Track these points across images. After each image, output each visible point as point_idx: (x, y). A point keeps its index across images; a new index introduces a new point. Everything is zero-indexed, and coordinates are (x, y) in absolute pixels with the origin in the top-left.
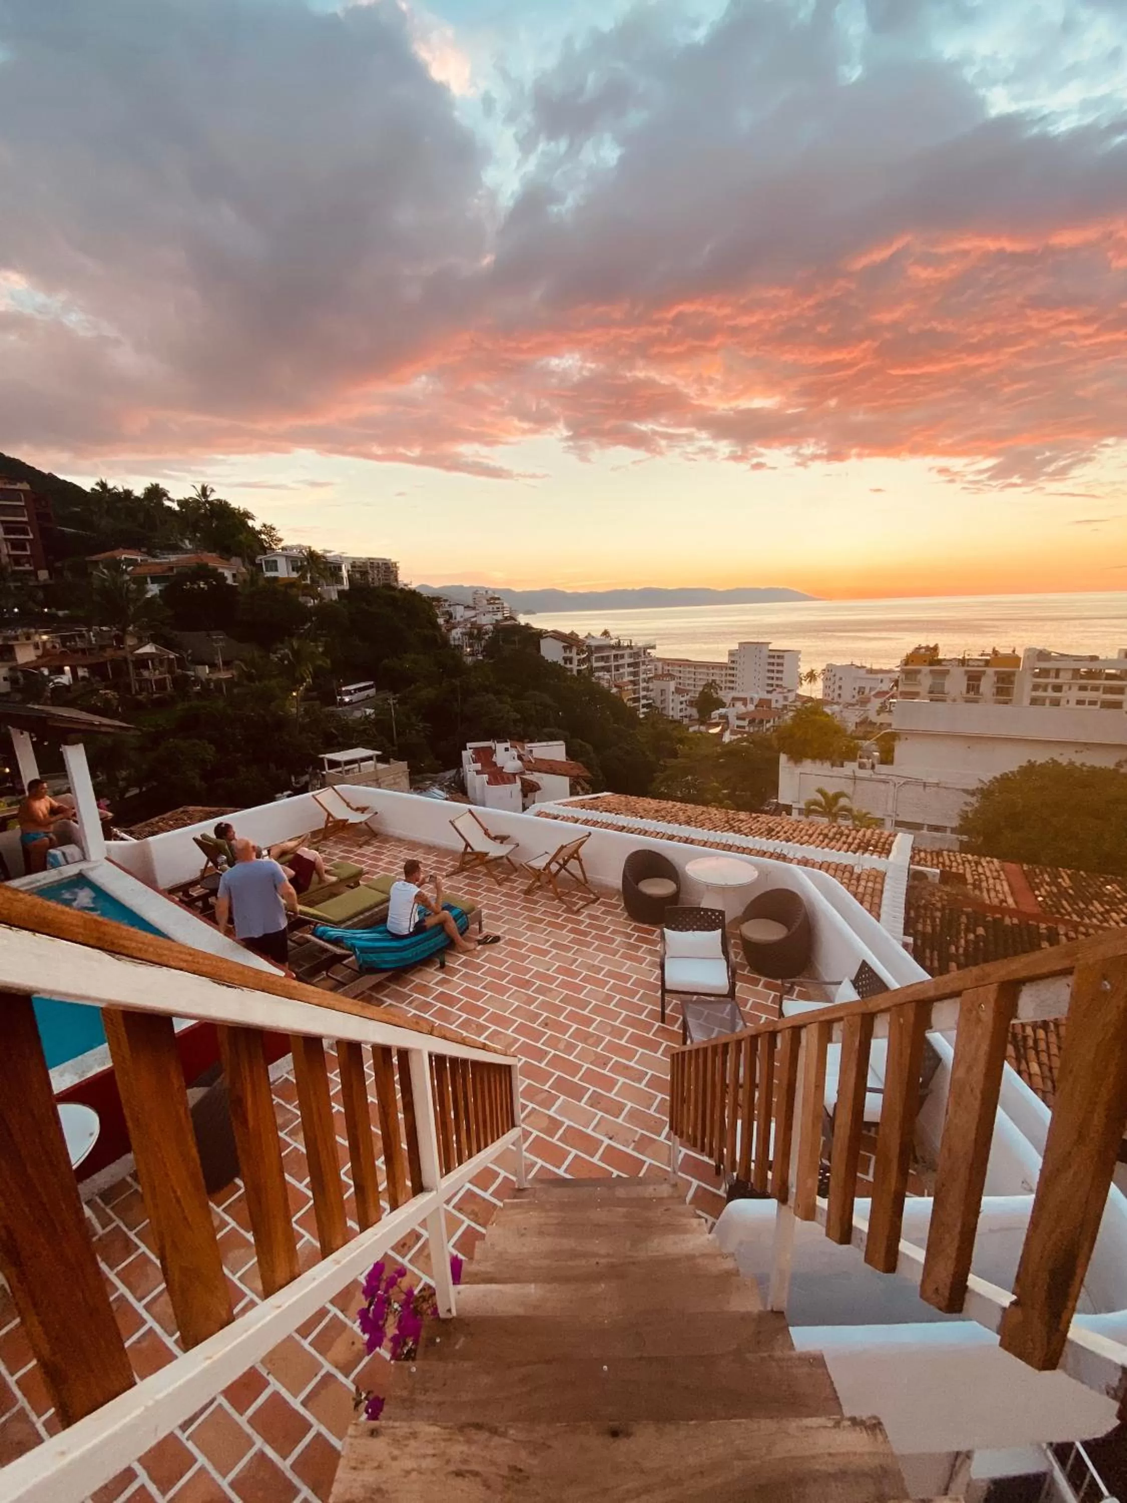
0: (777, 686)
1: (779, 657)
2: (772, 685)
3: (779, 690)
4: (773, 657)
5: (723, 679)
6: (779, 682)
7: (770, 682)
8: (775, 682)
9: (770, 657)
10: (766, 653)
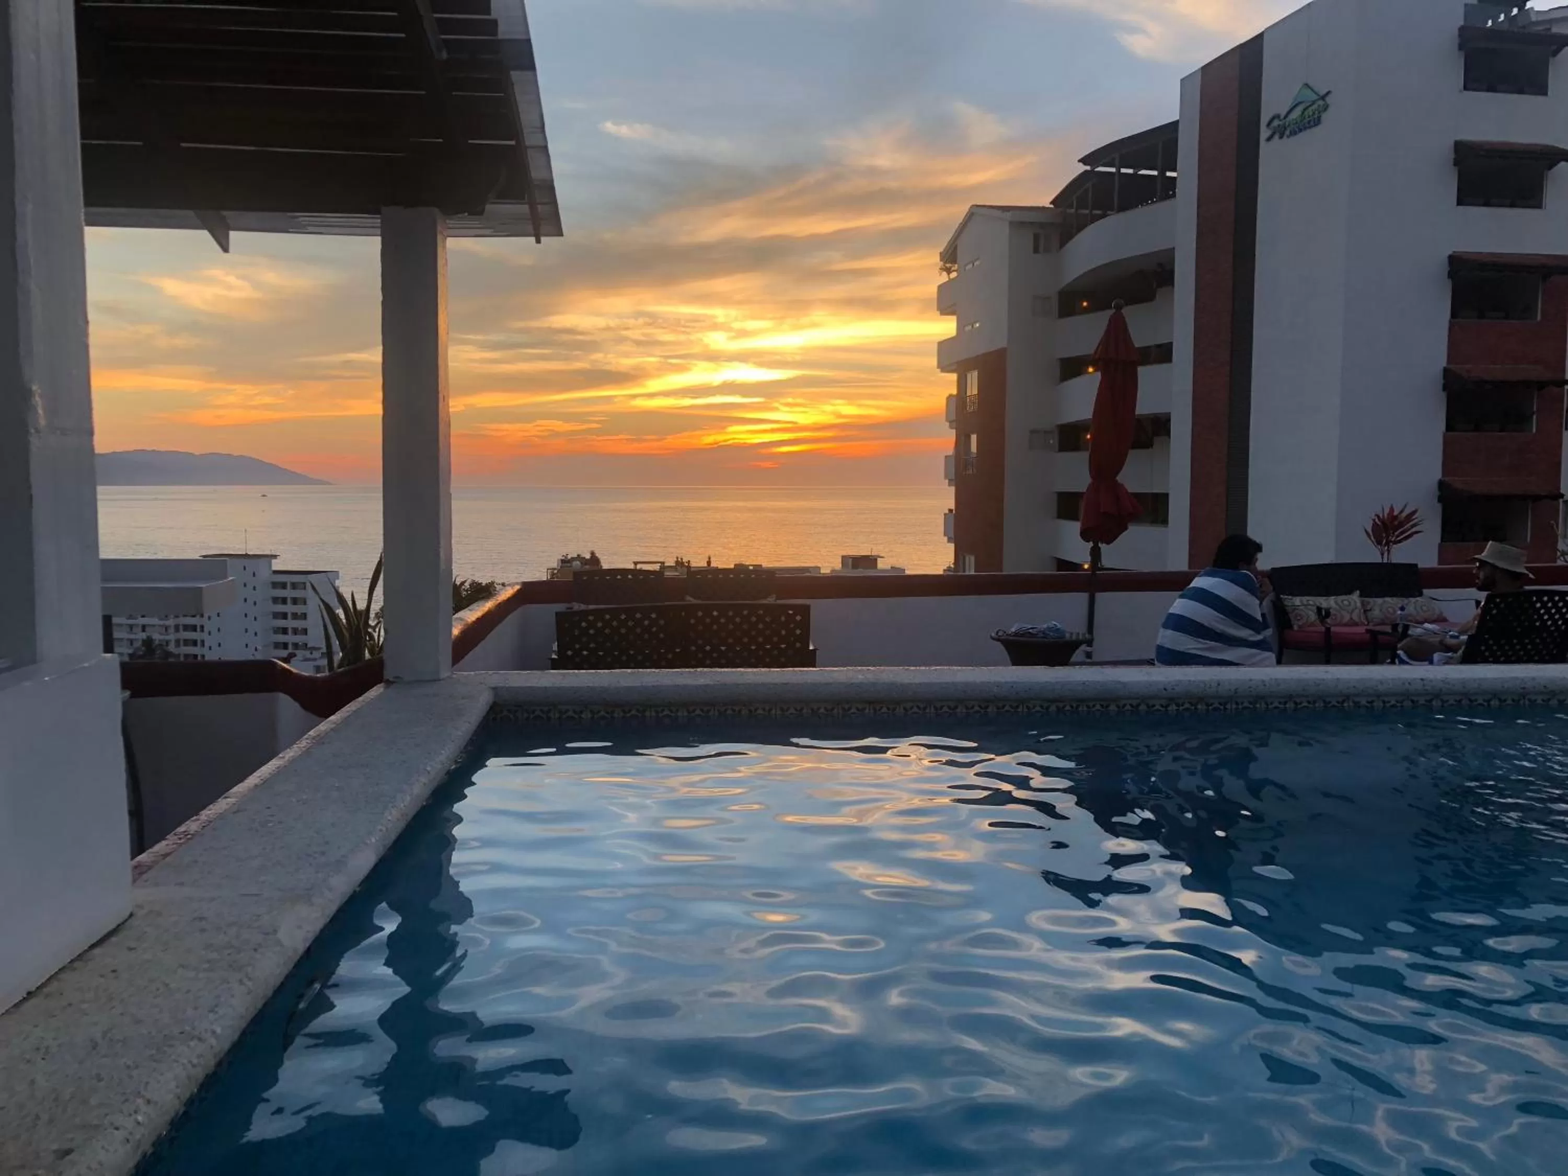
0: (296, 646)
1: (294, 586)
2: (285, 646)
3: (300, 654)
4: (283, 586)
5: (172, 637)
6: (299, 639)
7: (281, 638)
8: (290, 638)
9: (275, 585)
10: (264, 575)
